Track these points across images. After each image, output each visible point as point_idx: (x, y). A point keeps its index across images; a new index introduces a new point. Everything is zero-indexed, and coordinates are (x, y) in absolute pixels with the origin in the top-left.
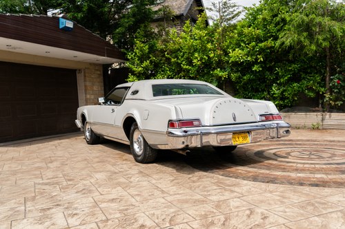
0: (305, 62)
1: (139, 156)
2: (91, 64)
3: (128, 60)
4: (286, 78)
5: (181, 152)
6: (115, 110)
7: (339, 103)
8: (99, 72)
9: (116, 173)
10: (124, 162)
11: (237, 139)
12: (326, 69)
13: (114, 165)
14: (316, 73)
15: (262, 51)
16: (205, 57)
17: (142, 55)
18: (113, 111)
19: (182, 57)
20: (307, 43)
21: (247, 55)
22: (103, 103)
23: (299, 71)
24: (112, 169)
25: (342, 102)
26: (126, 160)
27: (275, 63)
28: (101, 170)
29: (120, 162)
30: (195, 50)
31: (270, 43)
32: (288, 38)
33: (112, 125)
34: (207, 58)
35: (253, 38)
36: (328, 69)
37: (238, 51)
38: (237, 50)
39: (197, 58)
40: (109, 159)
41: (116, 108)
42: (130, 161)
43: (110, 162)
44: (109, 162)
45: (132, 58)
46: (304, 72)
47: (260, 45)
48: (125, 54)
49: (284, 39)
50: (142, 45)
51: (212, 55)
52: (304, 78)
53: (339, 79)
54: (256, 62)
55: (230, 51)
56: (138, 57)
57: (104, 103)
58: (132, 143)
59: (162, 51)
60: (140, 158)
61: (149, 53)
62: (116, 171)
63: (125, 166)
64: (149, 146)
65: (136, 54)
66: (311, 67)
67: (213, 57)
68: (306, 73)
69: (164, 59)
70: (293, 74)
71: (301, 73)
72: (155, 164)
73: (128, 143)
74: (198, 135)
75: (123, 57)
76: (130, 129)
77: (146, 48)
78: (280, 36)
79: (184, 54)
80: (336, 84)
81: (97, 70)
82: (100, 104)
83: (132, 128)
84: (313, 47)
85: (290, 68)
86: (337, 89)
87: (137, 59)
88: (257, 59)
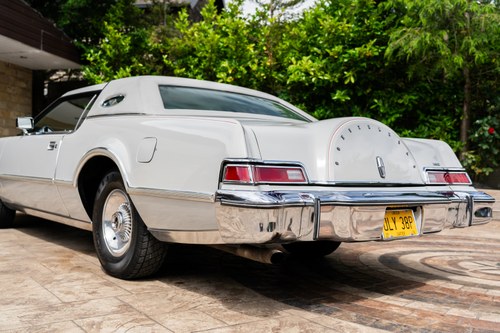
0: (427, 92)
1: (118, 260)
2: (8, 65)
3: (87, 63)
4: (393, 119)
5: (246, 254)
6: (60, 143)
7: (487, 171)
8: (24, 85)
9: (51, 308)
10: (75, 274)
11: (392, 225)
12: (462, 107)
13: (46, 281)
14: (446, 114)
15: (353, 64)
16: (242, 68)
17: (117, 57)
18: (53, 146)
19: (197, 66)
20: (444, 51)
21: (324, 69)
22: (29, 131)
23: (415, 107)
24: (42, 293)
25: (491, 170)
26: (79, 268)
27: (373, 90)
28: (8, 296)
29: (62, 274)
30: (223, 56)
31: (369, 49)
32: (408, 40)
33: (47, 182)
34: (245, 72)
35: (339, 37)
36: (465, 108)
37: (306, 62)
38: (305, 58)
39: (225, 70)
40: (35, 265)
41: (59, 138)
42: (89, 270)
43: (35, 272)
44: (33, 274)
45: (95, 61)
46: (422, 111)
47: (351, 51)
48: (82, 51)
49: (401, 42)
50: (119, 35)
51: (254, 67)
52: (423, 122)
53: (493, 126)
54: (340, 84)
55: (293, 59)
56: (108, 58)
57: (32, 131)
58: (98, 225)
59: (158, 54)
60: (119, 265)
61: (132, 53)
62: (54, 301)
63: (77, 287)
64: (149, 234)
65: (104, 52)
66: (436, 102)
67: (257, 72)
68: (428, 113)
69: (161, 67)
70: (404, 113)
71: (419, 112)
72: (158, 283)
73: (88, 226)
74: (305, 206)
75: (78, 56)
76: (97, 189)
77: (126, 42)
78: (392, 36)
79: (200, 61)
80: (487, 134)
81: (21, 80)
82: (21, 133)
83: (102, 188)
84: (459, 60)
85: (401, 101)
86: (487, 143)
87: (105, 63)
88: (342, 79)
